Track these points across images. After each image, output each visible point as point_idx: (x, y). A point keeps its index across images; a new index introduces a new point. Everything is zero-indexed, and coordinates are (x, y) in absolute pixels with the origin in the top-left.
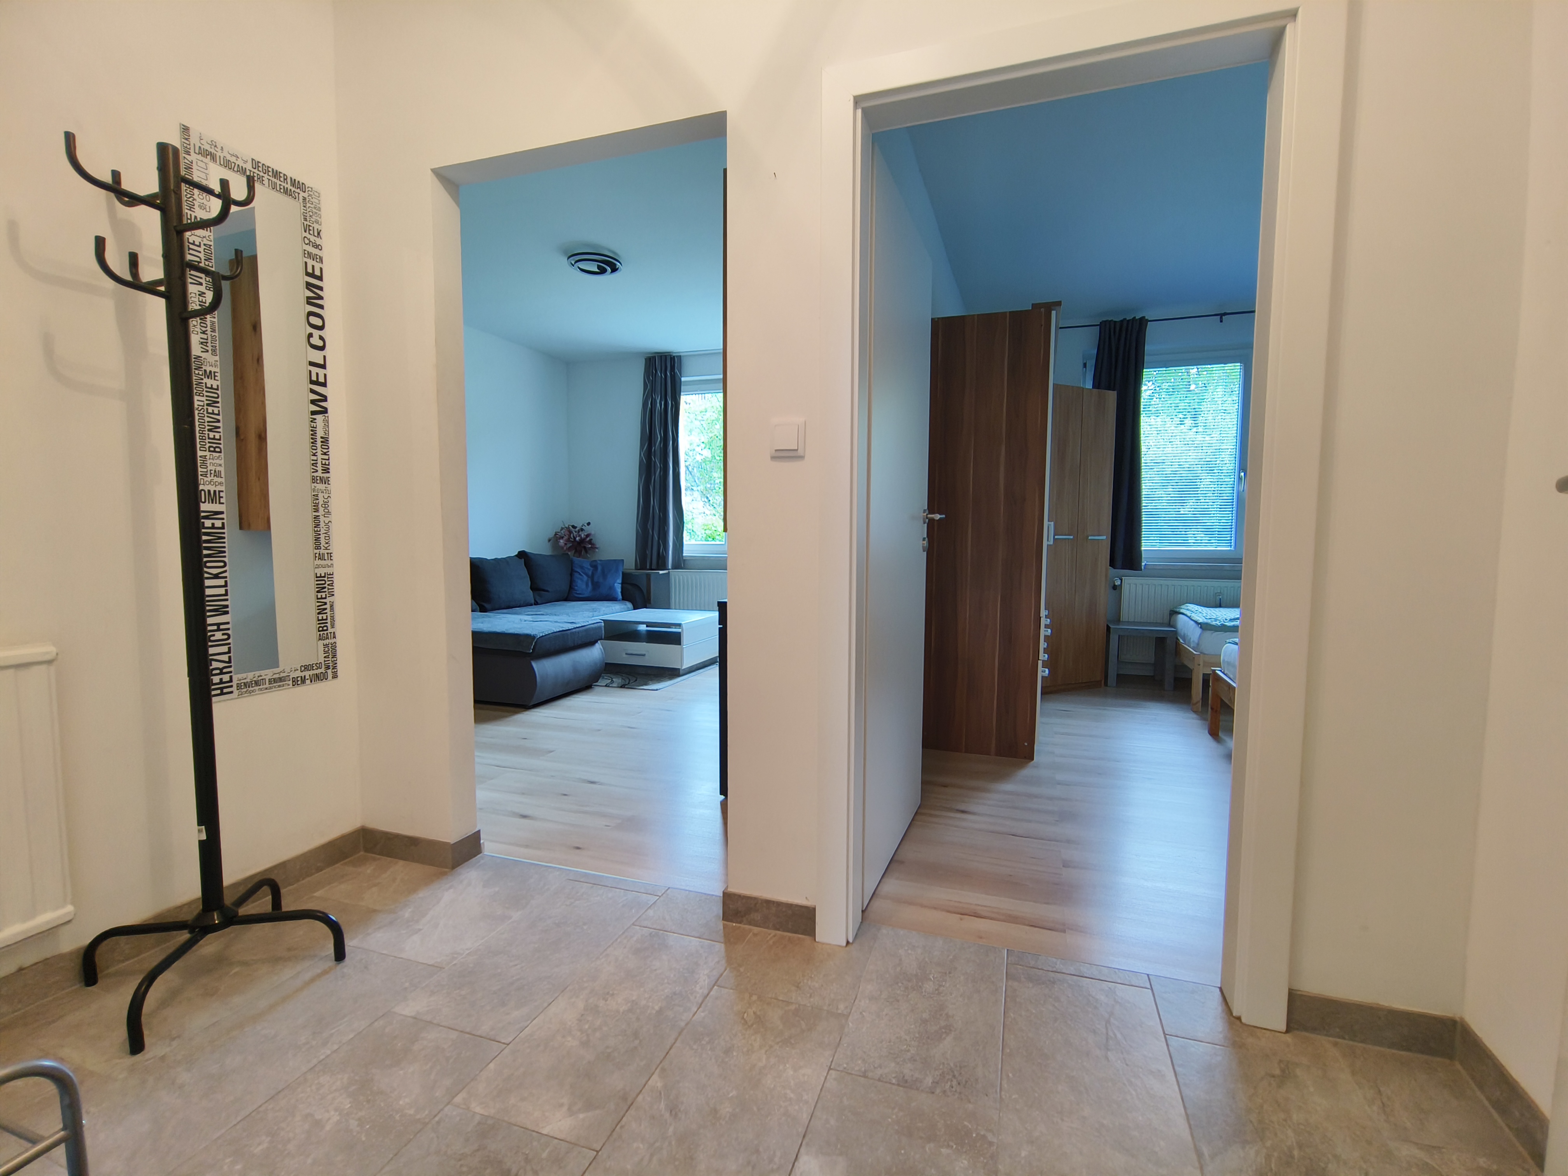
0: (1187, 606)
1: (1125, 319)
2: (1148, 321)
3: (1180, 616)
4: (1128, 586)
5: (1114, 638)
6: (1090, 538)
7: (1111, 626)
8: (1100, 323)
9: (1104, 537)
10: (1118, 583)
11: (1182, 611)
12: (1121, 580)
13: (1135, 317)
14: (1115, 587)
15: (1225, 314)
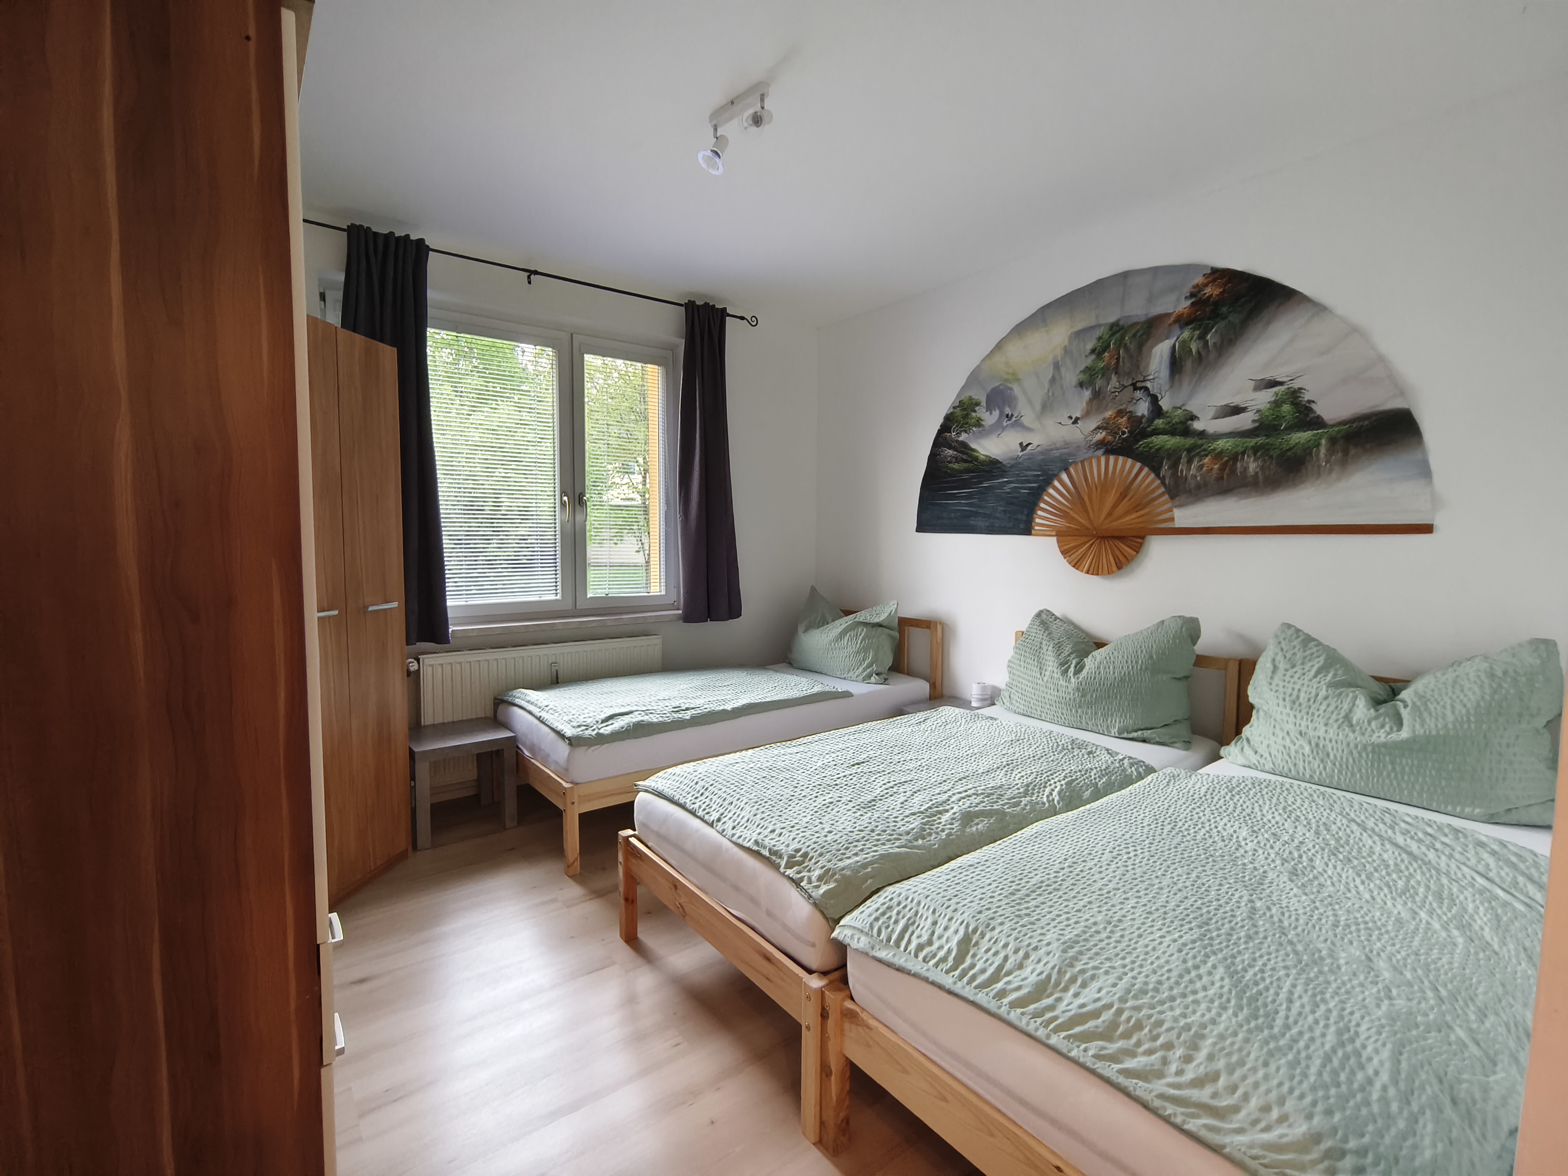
0: (522, 693)
1: (392, 233)
2: (428, 249)
3: (516, 709)
4: (430, 670)
5: (423, 769)
6: (370, 609)
7: (416, 750)
8: (348, 226)
9: (395, 605)
10: (414, 667)
11: (517, 701)
12: (418, 661)
13: (408, 236)
14: (409, 673)
15: (536, 273)
